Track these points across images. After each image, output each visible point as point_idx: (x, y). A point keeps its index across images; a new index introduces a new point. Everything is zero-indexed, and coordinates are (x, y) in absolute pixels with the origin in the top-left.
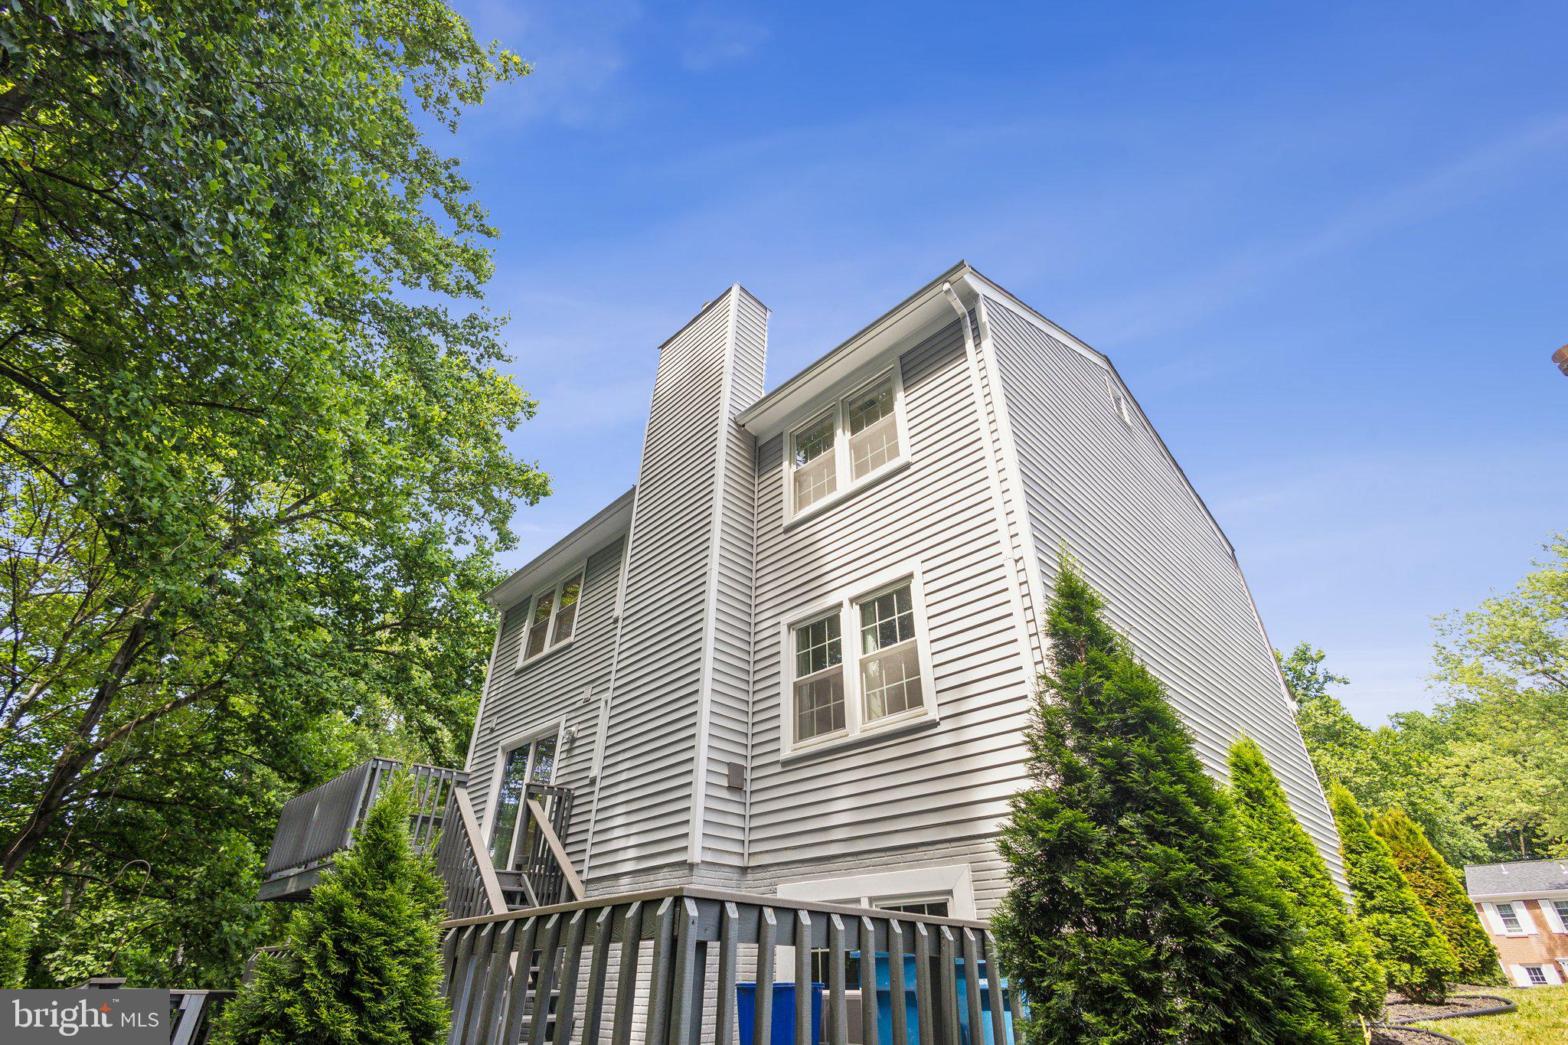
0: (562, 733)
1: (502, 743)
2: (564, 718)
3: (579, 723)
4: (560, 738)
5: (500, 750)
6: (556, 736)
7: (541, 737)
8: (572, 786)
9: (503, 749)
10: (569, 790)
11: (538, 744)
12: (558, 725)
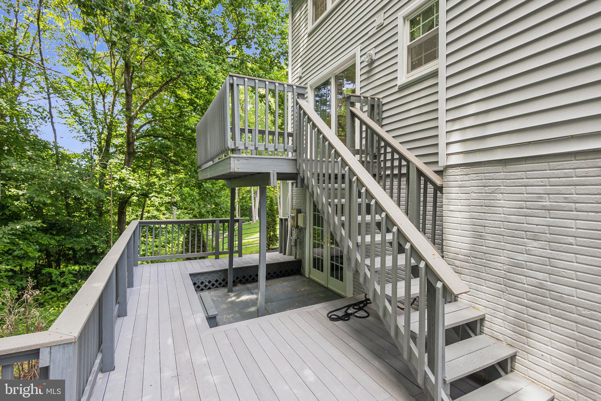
0: (358, 60)
1: (309, 84)
2: (359, 48)
3: (375, 47)
4: (358, 67)
5: (309, 88)
6: (354, 66)
7: (337, 72)
8: (380, 96)
9: (311, 87)
10: (379, 99)
11: (337, 78)
12: (354, 56)
